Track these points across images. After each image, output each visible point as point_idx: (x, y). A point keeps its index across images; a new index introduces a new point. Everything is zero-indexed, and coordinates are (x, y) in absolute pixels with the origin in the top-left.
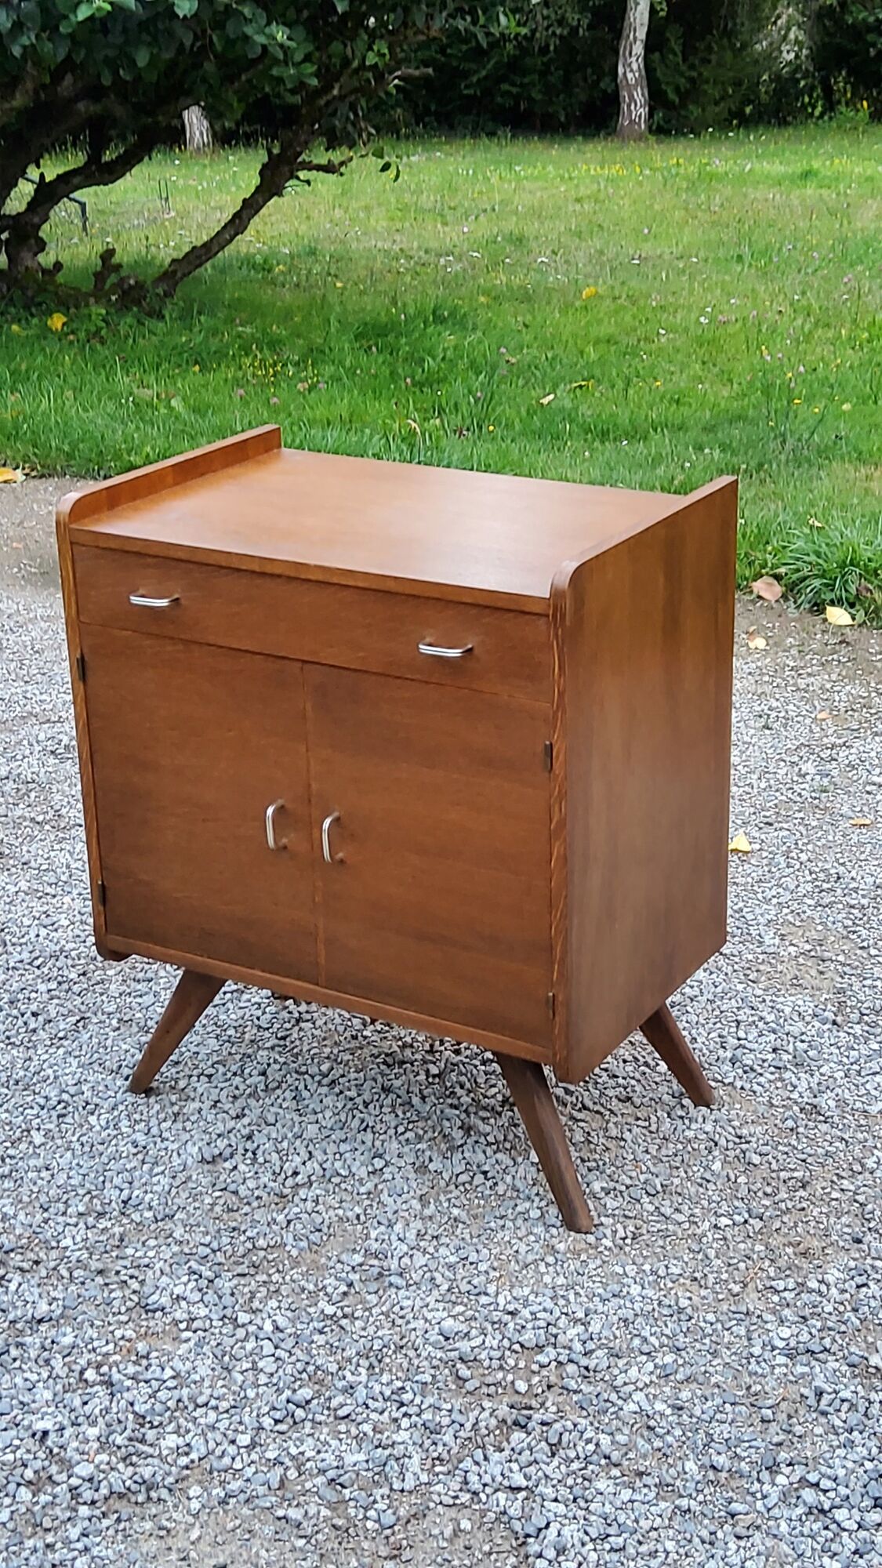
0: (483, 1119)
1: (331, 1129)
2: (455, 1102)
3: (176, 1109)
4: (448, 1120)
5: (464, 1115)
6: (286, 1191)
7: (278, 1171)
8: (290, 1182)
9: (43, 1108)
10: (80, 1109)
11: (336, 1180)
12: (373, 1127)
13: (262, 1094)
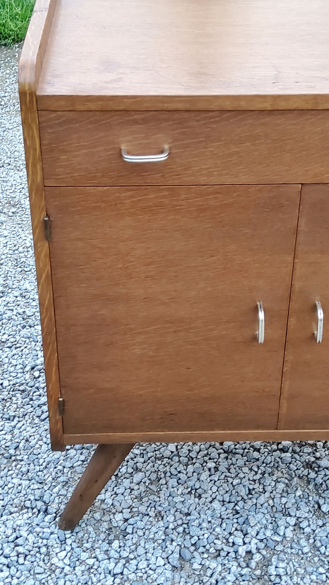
0: (309, 454)
1: (229, 502)
2: (280, 446)
3: (105, 525)
4: (290, 463)
5: (296, 456)
6: (258, 572)
7: (234, 556)
8: (253, 564)
9: (8, 567)
10: (38, 555)
11: (279, 548)
12: (254, 489)
13: (153, 487)
